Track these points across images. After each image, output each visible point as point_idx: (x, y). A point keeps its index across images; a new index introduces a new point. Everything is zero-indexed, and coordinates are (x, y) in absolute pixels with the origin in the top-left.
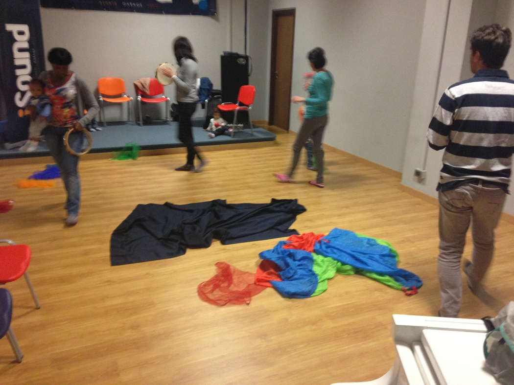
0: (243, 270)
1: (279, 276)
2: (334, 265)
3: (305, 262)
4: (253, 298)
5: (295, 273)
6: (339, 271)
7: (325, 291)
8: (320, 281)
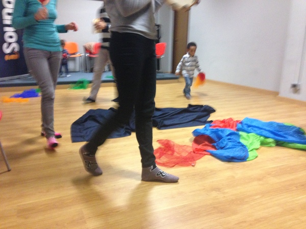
0: (181, 144)
1: (214, 147)
2: (257, 139)
3: (232, 137)
4: (198, 161)
5: (227, 144)
6: (263, 144)
7: (257, 157)
8: (249, 150)
